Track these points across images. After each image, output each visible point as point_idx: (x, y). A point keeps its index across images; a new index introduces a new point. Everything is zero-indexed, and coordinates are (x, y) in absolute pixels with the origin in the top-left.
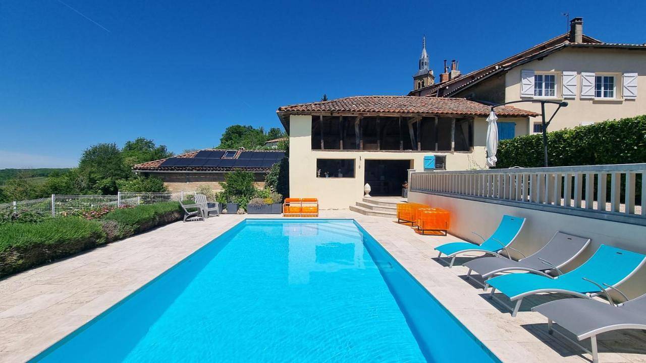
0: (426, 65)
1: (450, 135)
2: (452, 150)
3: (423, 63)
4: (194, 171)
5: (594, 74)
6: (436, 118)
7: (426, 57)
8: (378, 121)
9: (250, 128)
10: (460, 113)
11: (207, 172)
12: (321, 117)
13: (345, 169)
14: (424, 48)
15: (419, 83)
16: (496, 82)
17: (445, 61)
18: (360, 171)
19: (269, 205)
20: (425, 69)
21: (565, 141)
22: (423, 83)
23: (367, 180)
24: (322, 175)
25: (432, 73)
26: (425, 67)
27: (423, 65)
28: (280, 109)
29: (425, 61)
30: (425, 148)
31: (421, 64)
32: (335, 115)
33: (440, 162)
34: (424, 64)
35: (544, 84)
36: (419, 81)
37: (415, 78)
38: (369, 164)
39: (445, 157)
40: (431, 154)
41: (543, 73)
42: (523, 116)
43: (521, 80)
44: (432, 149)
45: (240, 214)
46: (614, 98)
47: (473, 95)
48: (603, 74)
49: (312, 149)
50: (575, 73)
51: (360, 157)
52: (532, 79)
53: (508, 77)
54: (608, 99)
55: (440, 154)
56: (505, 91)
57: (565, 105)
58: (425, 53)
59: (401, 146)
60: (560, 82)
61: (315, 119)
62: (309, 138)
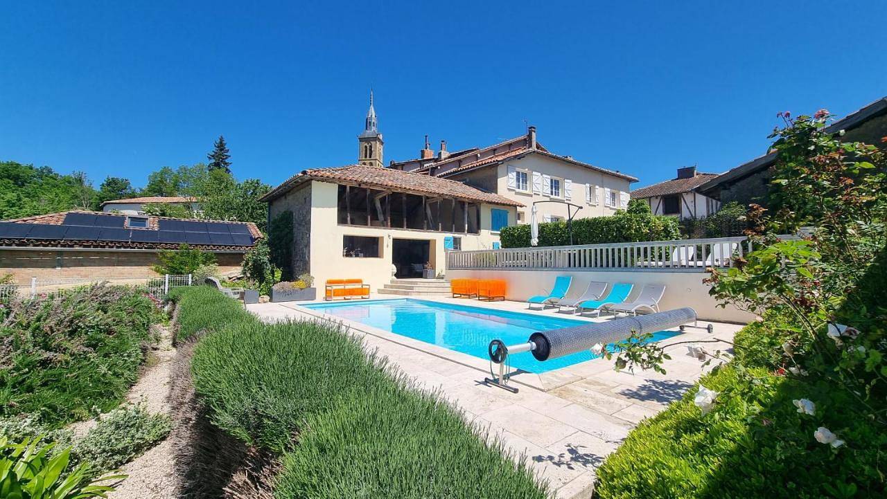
0: (374, 126)
1: (464, 218)
2: (466, 232)
3: (370, 122)
4: (77, 248)
5: (549, 177)
6: (454, 201)
7: (373, 116)
8: (404, 198)
9: (45, 173)
10: (471, 197)
11: (107, 249)
12: (348, 189)
13: (368, 248)
14: (372, 107)
15: (366, 147)
16: (489, 172)
17: (426, 136)
18: (388, 250)
19: (301, 289)
20: (372, 130)
21: (561, 229)
22: (371, 147)
23: (395, 261)
24: (348, 254)
25: (381, 137)
26: (373, 129)
27: (370, 125)
28: (304, 173)
29: (373, 121)
30: (445, 229)
31: (368, 124)
32: (363, 186)
33: (457, 242)
34: (372, 125)
35: (521, 179)
36: (366, 144)
37: (361, 140)
38: (397, 243)
39: (460, 239)
40: (450, 235)
41: (521, 170)
42: (512, 205)
43: (507, 174)
44: (450, 230)
45: (265, 302)
46: (559, 198)
47: (468, 180)
48: (555, 178)
49: (338, 223)
50: (539, 174)
51: (388, 235)
52: (515, 174)
53: (500, 169)
54: (556, 197)
55: (457, 235)
56: (497, 181)
57: (581, 208)
58: (372, 112)
59: (425, 226)
60: (531, 179)
61: (342, 189)
62: (335, 210)
